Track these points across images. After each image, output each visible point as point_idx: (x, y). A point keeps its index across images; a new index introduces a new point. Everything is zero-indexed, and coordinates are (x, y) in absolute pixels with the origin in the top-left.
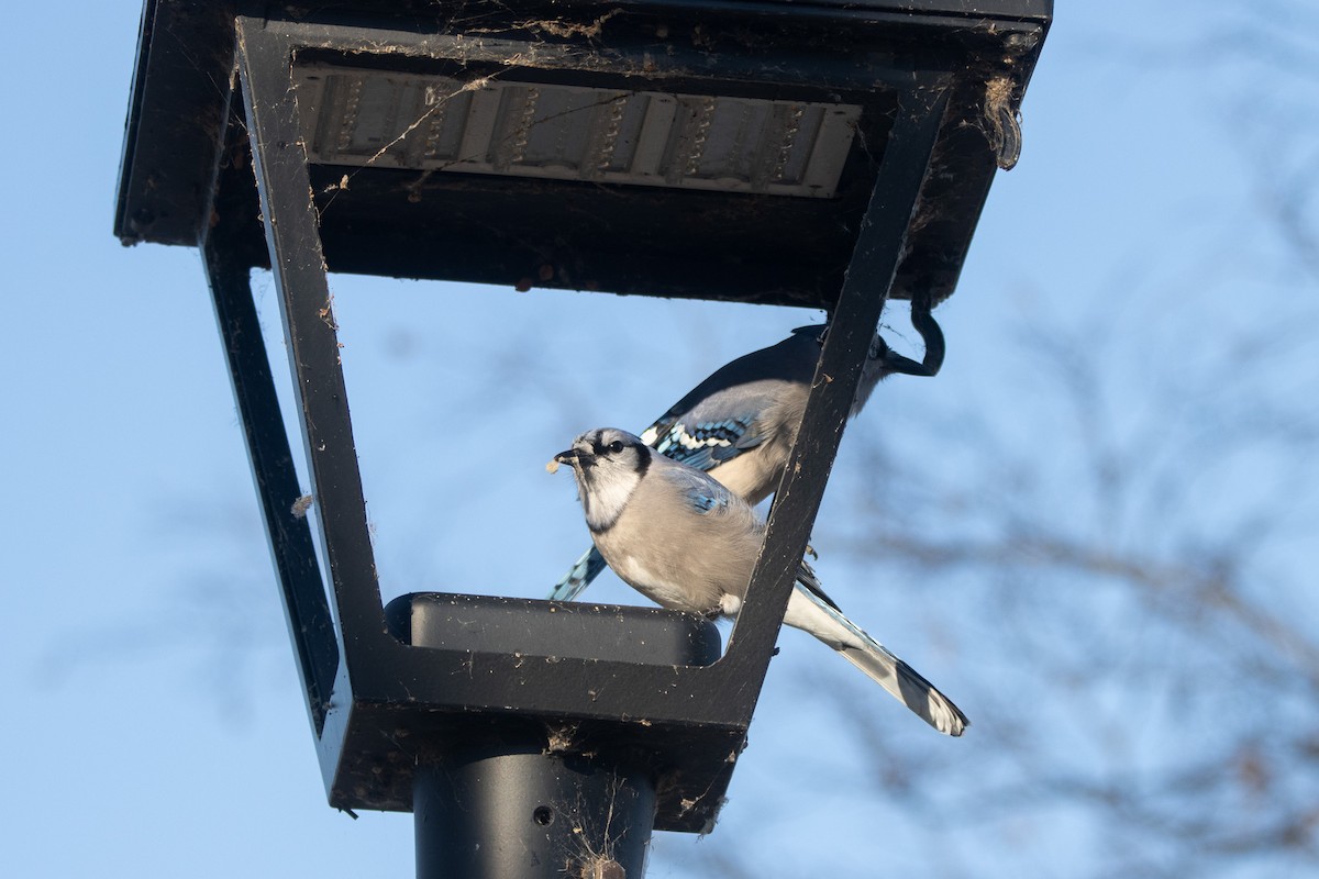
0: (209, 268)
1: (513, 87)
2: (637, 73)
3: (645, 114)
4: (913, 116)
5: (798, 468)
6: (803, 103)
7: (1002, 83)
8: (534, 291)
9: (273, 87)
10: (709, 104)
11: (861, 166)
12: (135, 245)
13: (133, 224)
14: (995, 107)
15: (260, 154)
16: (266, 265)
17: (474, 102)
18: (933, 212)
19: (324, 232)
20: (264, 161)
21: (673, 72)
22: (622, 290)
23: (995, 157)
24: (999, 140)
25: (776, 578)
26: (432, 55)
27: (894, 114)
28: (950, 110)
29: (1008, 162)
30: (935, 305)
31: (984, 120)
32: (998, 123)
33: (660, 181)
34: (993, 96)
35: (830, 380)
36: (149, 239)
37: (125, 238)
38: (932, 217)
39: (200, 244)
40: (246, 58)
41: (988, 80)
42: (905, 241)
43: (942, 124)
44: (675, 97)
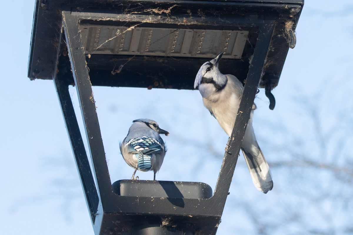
0: (56, 86)
1: (145, 29)
2: (181, 24)
3: (184, 36)
4: (264, 34)
5: (233, 139)
6: (231, 31)
7: (290, 23)
8: (153, 89)
9: (74, 31)
10: (203, 32)
11: (249, 49)
12: (34, 80)
13: (33, 74)
14: (288, 30)
15: (71, 51)
16: (74, 85)
17: (133, 34)
18: (271, 62)
19: (90, 74)
20: (72, 54)
21: (192, 23)
22: (179, 88)
23: (289, 45)
24: (289, 40)
25: (228, 172)
26: (121, 20)
27: (258, 32)
28: (275, 31)
29: (292, 46)
30: (272, 89)
31: (285, 34)
32: (289, 35)
33: (189, 55)
34: (287, 27)
35: (242, 112)
36: (38, 78)
37: (31, 78)
38: (270, 63)
39: (53, 79)
40: (66, 23)
41: (286, 22)
42: (263, 70)
43: (272, 36)
44: (193, 30)
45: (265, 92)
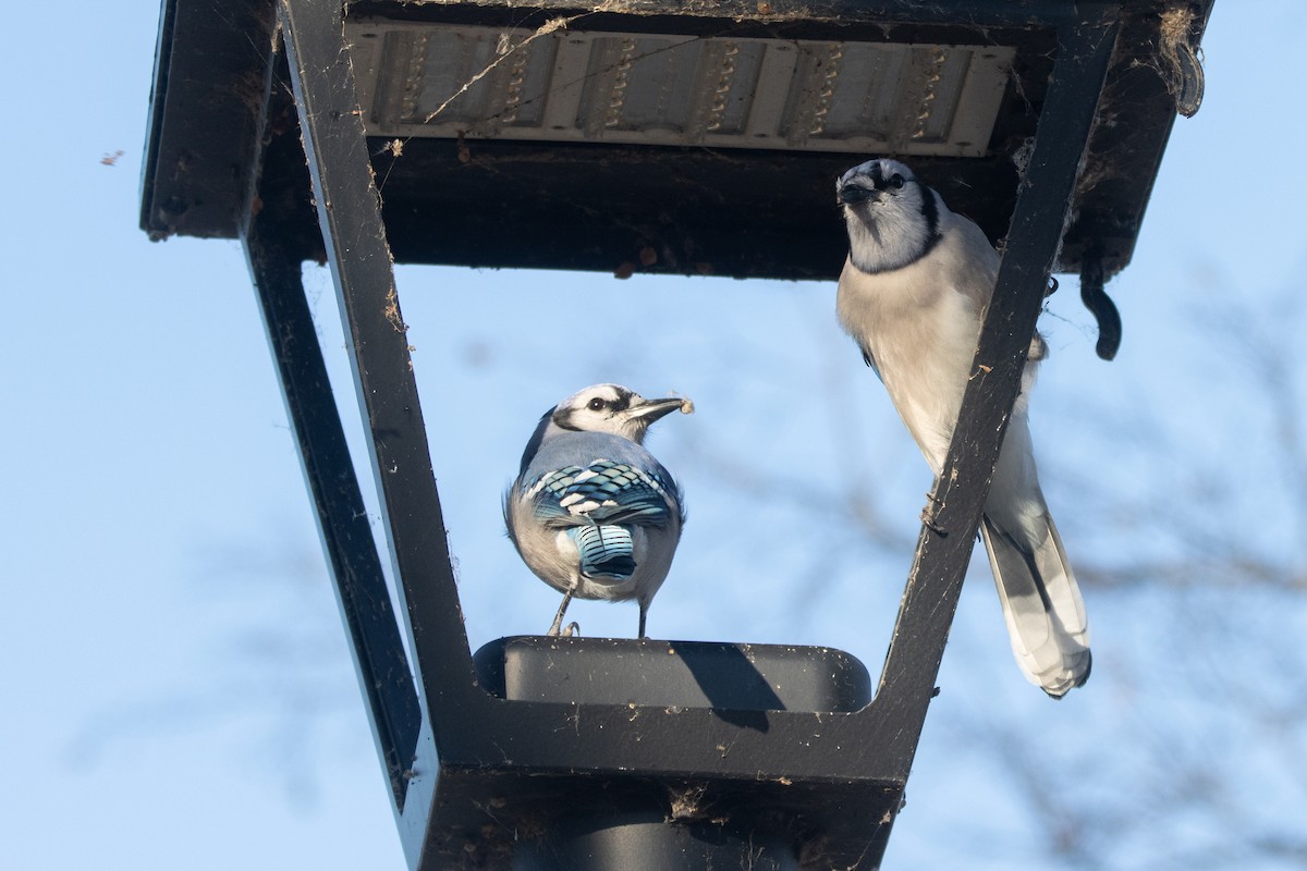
0: (253, 264)
1: (604, 39)
2: (750, 17)
3: (761, 64)
4: (1076, 57)
5: (954, 475)
6: (947, 46)
7: (1179, 15)
8: (636, 277)
9: (324, 47)
10: (835, 51)
11: (1015, 119)
12: (165, 240)
13: (162, 214)
14: (1172, 44)
15: (311, 127)
16: (322, 260)
17: (559, 57)
18: (1103, 169)
19: (387, 215)
20: (316, 135)
21: (792, 15)
22: (740, 272)
23: (1174, 102)
24: (1177, 81)
25: (933, 605)
26: (509, 4)
27: (1054, 55)
28: (1119, 48)
29: (1189, 107)
30: (1109, 279)
31: (1160, 59)
32: (1176, 62)
33: (780, 144)
34: (1169, 30)
35: (988, 369)
36: (181, 232)
37: (153, 232)
38: (1102, 175)
39: (241, 235)
40: (290, 14)
41: (1164, 12)
42: (1071, 203)
43: (1110, 65)
44: (796, 43)
45: (1079, 290)
